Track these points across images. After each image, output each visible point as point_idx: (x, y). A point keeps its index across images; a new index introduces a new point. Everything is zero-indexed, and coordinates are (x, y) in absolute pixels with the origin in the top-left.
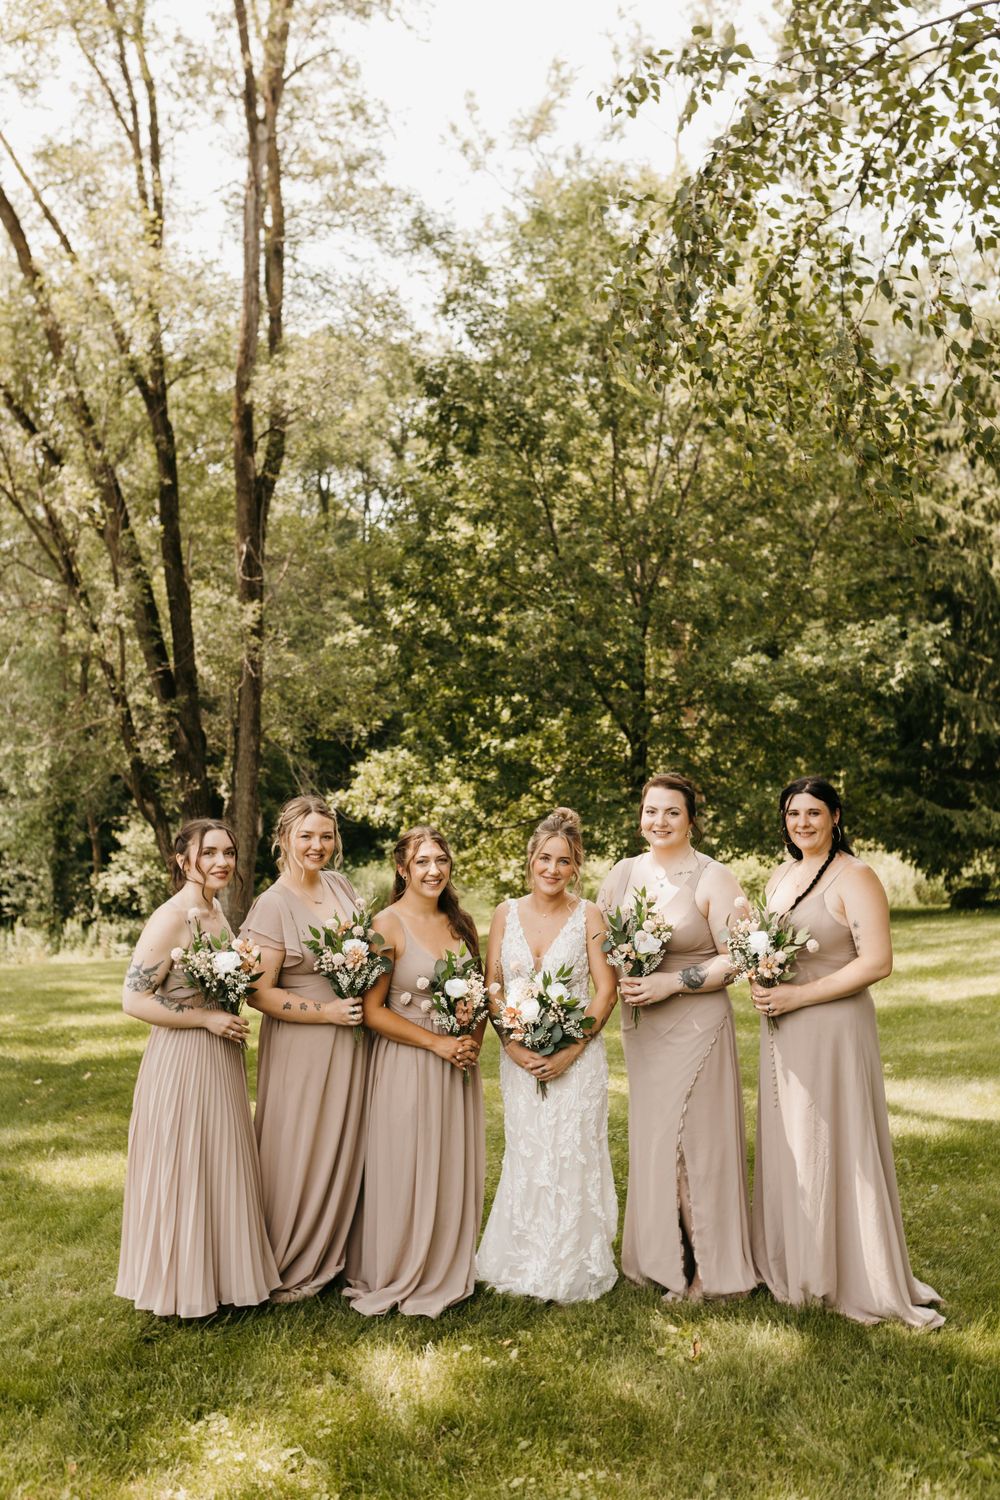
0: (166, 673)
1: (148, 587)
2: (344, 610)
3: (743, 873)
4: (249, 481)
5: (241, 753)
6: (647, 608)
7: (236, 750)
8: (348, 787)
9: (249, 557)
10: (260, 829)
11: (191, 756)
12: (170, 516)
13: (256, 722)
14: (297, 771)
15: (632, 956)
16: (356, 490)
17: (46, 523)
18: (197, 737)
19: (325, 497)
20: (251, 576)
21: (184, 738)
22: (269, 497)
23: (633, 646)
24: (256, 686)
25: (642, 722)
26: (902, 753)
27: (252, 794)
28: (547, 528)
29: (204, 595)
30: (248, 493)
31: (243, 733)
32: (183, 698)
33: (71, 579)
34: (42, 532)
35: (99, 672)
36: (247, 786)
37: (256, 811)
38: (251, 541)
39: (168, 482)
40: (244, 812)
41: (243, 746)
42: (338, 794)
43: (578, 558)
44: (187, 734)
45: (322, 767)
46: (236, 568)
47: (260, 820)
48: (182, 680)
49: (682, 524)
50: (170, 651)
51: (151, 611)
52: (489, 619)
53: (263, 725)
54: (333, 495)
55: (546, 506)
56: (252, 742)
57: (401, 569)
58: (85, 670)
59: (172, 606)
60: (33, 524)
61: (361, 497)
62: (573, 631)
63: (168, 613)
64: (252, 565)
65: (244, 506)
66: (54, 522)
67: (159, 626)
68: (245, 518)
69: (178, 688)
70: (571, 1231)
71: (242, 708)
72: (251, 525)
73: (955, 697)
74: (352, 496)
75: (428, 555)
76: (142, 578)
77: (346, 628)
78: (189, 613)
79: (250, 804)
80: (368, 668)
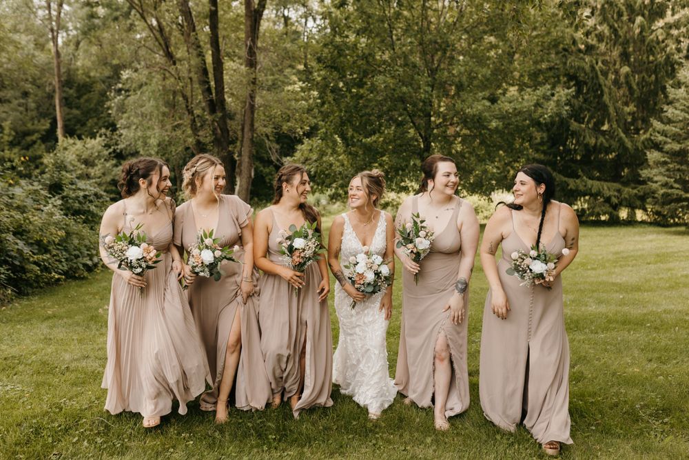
0: (211, 101)
1: (204, 61)
2: (294, 74)
4: (251, 11)
5: (245, 139)
6: (434, 78)
7: (243, 137)
8: (292, 156)
9: (251, 48)
10: (253, 174)
11: (222, 140)
12: (214, 27)
13: (252, 125)
14: (270, 149)
15: (415, 251)
16: (301, 17)
17: (157, 28)
18: (225, 130)
19: (287, 19)
20: (251, 57)
21: (219, 131)
22: (260, 19)
23: (427, 96)
24: (252, 107)
25: (429, 132)
26: (549, 151)
27: (249, 158)
28: (390, 39)
29: (229, 65)
30: (251, 17)
31: (246, 129)
32: (219, 114)
33: (169, 55)
34: (154, 32)
35: (181, 99)
36: (247, 154)
37: (251, 166)
38: (252, 40)
39: (213, 8)
41: (246, 136)
42: (288, 158)
43: (403, 53)
44: (221, 129)
45: (282, 148)
46: (243, 52)
47: (253, 170)
48: (219, 104)
49: (453, 38)
50: (213, 91)
51: (205, 72)
52: (361, 80)
53: (255, 126)
54: (290, 19)
55: (390, 28)
56: (250, 134)
57: (322, 54)
58: (174, 98)
59: (215, 69)
60: (151, 28)
61: (303, 20)
62: (400, 87)
63: (212, 72)
64: (251, 52)
65: (249, 23)
66: (161, 29)
67: (208, 78)
68: (249, 29)
69: (217, 108)
70: (379, 371)
71: (246, 118)
72: (251, 32)
73: (574, 125)
74: (299, 19)
76: (201, 55)
77: (295, 83)
78: (222, 73)
79: (248, 163)
80: (303, 102)
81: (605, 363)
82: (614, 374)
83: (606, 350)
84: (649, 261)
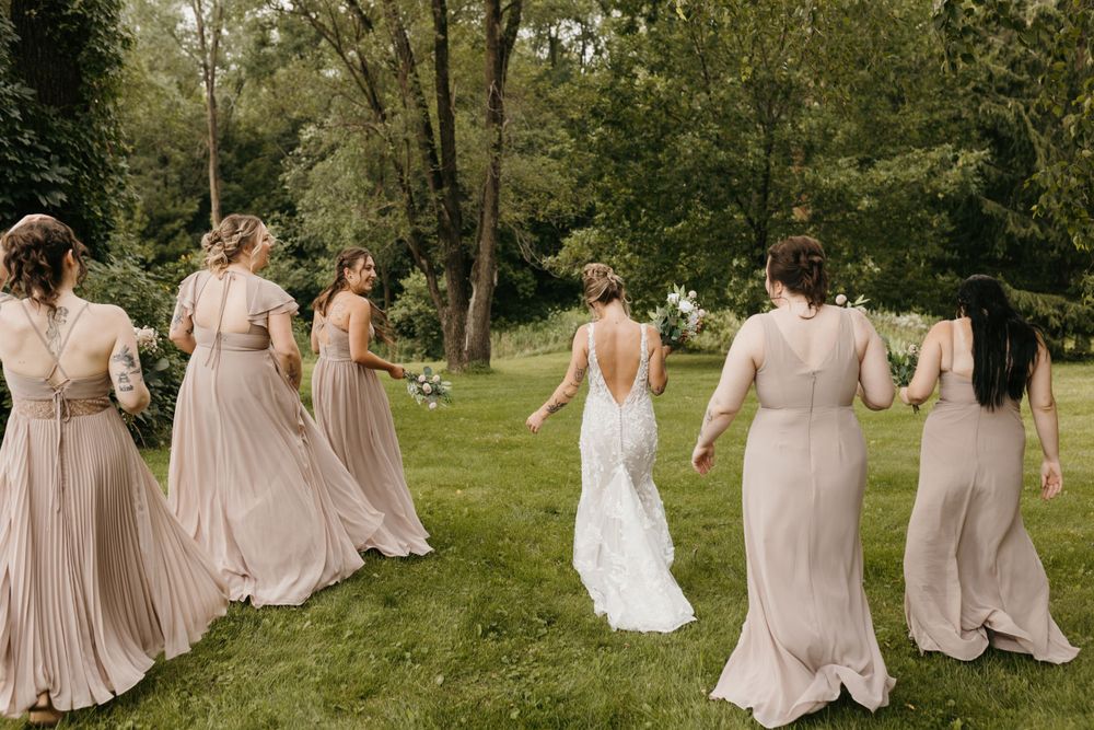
0: (437, 172)
1: (427, 114)
4: (496, 42)
5: (485, 229)
6: (772, 136)
7: (482, 225)
8: (556, 255)
9: (494, 95)
10: (496, 280)
11: (452, 229)
12: (442, 65)
13: (495, 208)
14: (521, 241)
17: (360, 67)
18: (456, 214)
19: (554, 42)
20: (495, 108)
21: (447, 217)
22: (509, 52)
23: (757, 162)
24: (496, 183)
25: (764, 217)
27: (491, 256)
29: (461, 118)
30: (495, 49)
31: (486, 215)
32: (447, 190)
33: (377, 106)
34: (357, 73)
35: (392, 168)
36: (488, 251)
37: (493, 268)
38: (496, 83)
39: (441, 37)
40: (486, 268)
41: (486, 224)
42: (550, 258)
43: (722, 99)
44: (449, 214)
45: (542, 240)
46: (486, 101)
47: (496, 274)
48: (447, 177)
50: (440, 158)
51: (428, 130)
52: (658, 140)
53: (500, 210)
54: (560, 41)
55: (702, 60)
56: (492, 221)
57: (598, 104)
58: (381, 166)
59: (442, 126)
60: (350, 66)
61: (580, 43)
62: (716, 152)
63: (438, 130)
64: (495, 101)
65: (492, 58)
66: (365, 69)
67: (432, 138)
68: (492, 67)
69: (445, 183)
71: (487, 197)
72: (496, 72)
74: (574, 42)
75: (618, 94)
76: (422, 105)
78: (453, 131)
79: (489, 263)
84: (1078, 411)
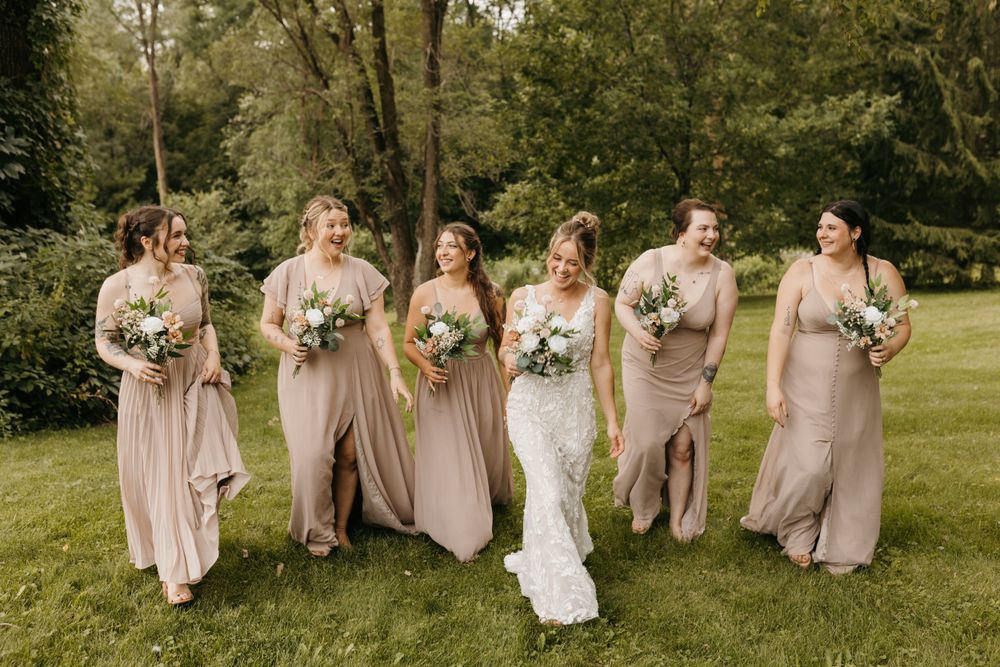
0: (379, 134)
3: (750, 266)
4: (430, 5)
5: (427, 188)
6: (692, 88)
8: (491, 209)
9: (432, 57)
11: (396, 188)
12: (379, 30)
13: (437, 166)
14: (463, 198)
17: (299, 34)
18: (399, 174)
19: (471, 9)
20: (432, 69)
21: (390, 176)
22: (443, 15)
23: (682, 114)
24: (436, 141)
25: (687, 165)
26: (863, 185)
27: (434, 212)
28: (627, 35)
30: (430, 13)
31: (429, 173)
32: (390, 152)
33: (318, 73)
34: (297, 40)
35: (336, 133)
36: (431, 207)
37: (436, 223)
38: (433, 45)
40: (430, 224)
41: (428, 181)
42: (486, 213)
43: (645, 55)
44: (393, 173)
45: (478, 196)
46: (422, 65)
48: (389, 138)
49: (718, 28)
50: (381, 121)
51: (369, 94)
52: (586, 96)
53: (441, 169)
54: (477, 8)
55: (626, 17)
56: (434, 179)
57: (529, 63)
59: (382, 89)
60: (290, 33)
61: (497, 9)
62: (642, 104)
63: (378, 93)
64: (433, 63)
65: (428, 22)
66: (304, 37)
67: (372, 102)
68: (428, 30)
69: (387, 143)
71: (428, 156)
72: (432, 34)
73: (901, 148)
74: (490, 8)
75: (547, 53)
76: (362, 71)
78: (392, 93)
79: (432, 219)
81: (955, 471)
82: (967, 485)
83: (956, 456)
